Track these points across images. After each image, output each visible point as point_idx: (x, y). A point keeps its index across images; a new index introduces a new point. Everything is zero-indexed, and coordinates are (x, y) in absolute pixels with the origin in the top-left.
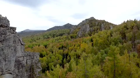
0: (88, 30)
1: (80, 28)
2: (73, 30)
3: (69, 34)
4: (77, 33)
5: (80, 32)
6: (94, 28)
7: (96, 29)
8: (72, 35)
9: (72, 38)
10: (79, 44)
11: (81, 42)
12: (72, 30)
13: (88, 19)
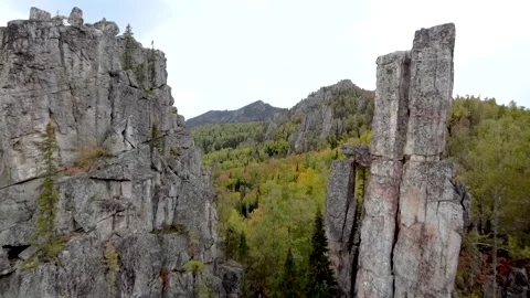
0: (327, 127)
1: (299, 121)
2: (275, 126)
3: (260, 139)
4: (291, 138)
5: (301, 134)
6: (347, 122)
7: (355, 125)
8: (270, 143)
9: (271, 155)
10: (295, 173)
11: (301, 166)
12: (273, 125)
13: (331, 88)
